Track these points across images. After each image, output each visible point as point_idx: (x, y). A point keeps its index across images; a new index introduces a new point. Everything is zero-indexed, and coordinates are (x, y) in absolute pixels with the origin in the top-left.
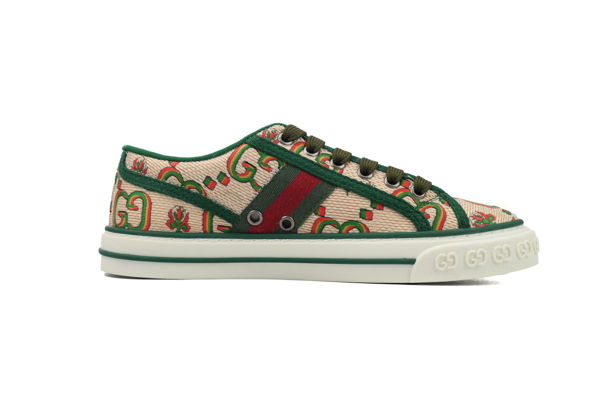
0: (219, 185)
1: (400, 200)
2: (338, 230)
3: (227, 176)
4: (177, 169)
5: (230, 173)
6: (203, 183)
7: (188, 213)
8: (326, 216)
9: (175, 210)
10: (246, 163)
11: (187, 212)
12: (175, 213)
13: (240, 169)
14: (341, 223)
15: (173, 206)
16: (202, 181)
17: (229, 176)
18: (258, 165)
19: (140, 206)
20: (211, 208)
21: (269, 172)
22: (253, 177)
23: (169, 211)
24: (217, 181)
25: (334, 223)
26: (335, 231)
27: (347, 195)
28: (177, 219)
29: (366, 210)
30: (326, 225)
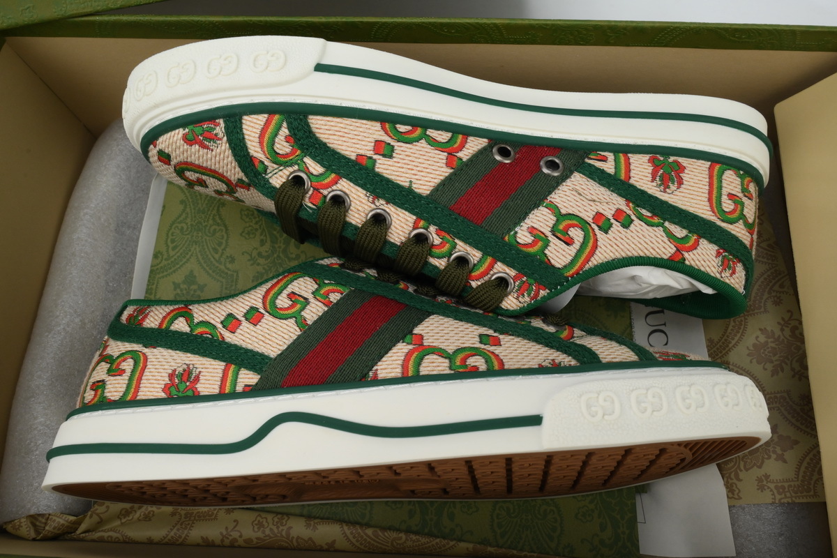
0: (609, 213)
1: (328, 168)
2: (428, 133)
3: (598, 226)
4: (673, 246)
5: (593, 230)
6: (633, 220)
7: (652, 182)
8: (446, 154)
9: (673, 187)
10: (569, 242)
11: (654, 184)
12: (673, 183)
13: (577, 234)
14: (422, 141)
15: (676, 193)
16: (634, 222)
17: (594, 226)
18: (549, 238)
19: (724, 198)
20: (619, 185)
21: (533, 227)
22: (557, 220)
23: (682, 186)
24: (613, 221)
25: (433, 142)
26: (432, 133)
27: (411, 181)
28: (670, 174)
29: (384, 156)
30: (446, 142)
